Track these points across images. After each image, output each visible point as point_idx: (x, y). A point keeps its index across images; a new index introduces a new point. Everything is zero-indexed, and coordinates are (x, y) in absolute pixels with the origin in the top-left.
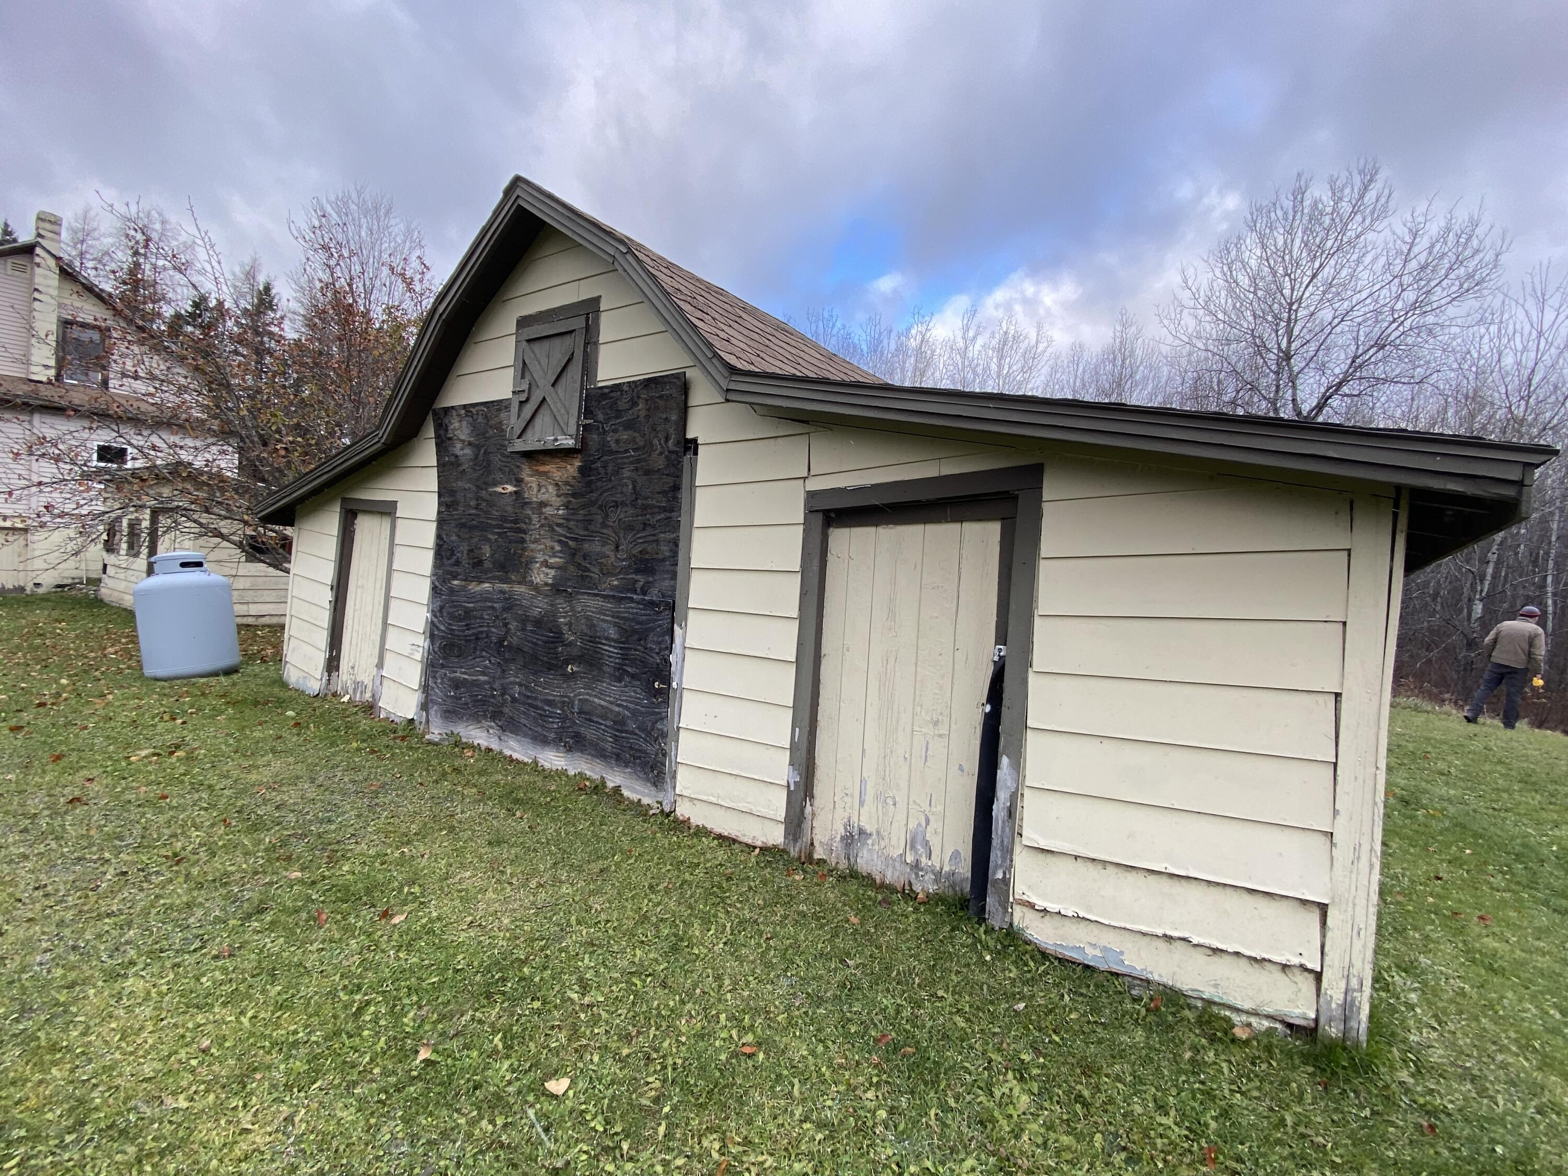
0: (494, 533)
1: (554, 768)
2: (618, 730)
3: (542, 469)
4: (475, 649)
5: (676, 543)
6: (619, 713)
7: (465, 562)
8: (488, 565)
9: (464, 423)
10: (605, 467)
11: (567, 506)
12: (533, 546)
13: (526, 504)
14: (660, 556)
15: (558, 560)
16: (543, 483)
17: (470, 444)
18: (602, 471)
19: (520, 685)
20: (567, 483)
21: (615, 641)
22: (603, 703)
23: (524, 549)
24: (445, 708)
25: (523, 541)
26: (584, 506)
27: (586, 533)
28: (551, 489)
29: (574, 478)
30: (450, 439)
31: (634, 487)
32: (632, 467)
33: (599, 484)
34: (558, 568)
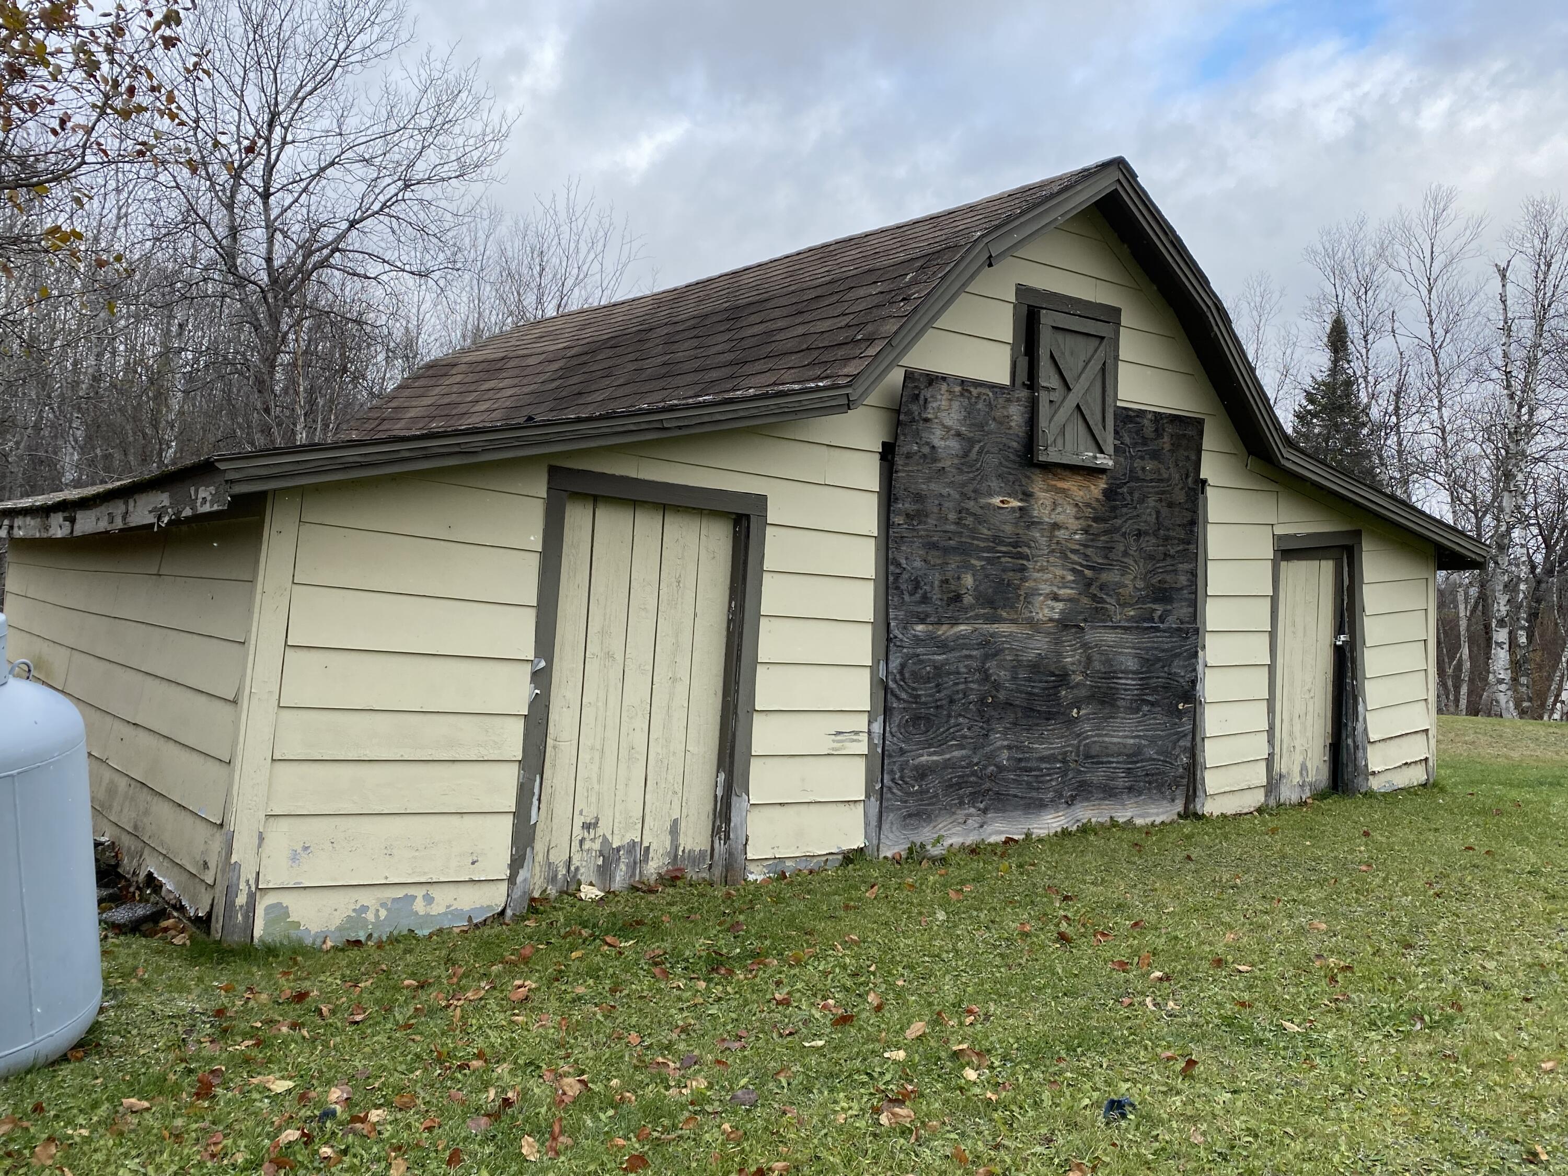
0: (980, 558)
1: (1052, 832)
2: (1131, 763)
3: (1060, 484)
4: (949, 716)
5: (1194, 574)
6: (1134, 745)
7: (936, 595)
8: (968, 600)
9: (956, 405)
10: (1131, 493)
11: (1086, 531)
12: (1037, 575)
13: (1033, 524)
14: (1179, 586)
15: (1069, 591)
16: (1060, 501)
17: (958, 434)
18: (1129, 498)
19: (1009, 748)
20: (1088, 505)
21: (1134, 673)
22: (1115, 740)
23: (1024, 579)
24: (904, 812)
25: (1023, 569)
26: (1106, 532)
27: (1105, 561)
28: (1070, 510)
29: (1097, 500)
30: (927, 420)
31: (1157, 518)
32: (1157, 497)
33: (1124, 510)
34: (1070, 600)
